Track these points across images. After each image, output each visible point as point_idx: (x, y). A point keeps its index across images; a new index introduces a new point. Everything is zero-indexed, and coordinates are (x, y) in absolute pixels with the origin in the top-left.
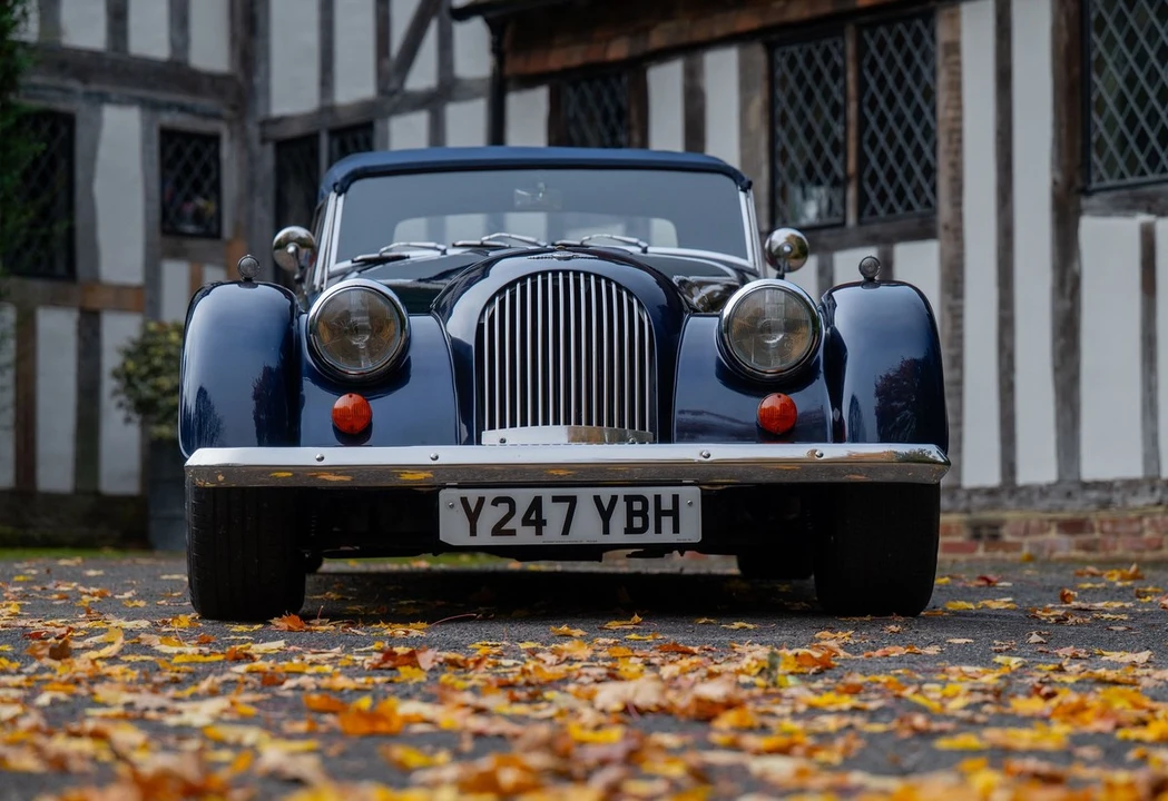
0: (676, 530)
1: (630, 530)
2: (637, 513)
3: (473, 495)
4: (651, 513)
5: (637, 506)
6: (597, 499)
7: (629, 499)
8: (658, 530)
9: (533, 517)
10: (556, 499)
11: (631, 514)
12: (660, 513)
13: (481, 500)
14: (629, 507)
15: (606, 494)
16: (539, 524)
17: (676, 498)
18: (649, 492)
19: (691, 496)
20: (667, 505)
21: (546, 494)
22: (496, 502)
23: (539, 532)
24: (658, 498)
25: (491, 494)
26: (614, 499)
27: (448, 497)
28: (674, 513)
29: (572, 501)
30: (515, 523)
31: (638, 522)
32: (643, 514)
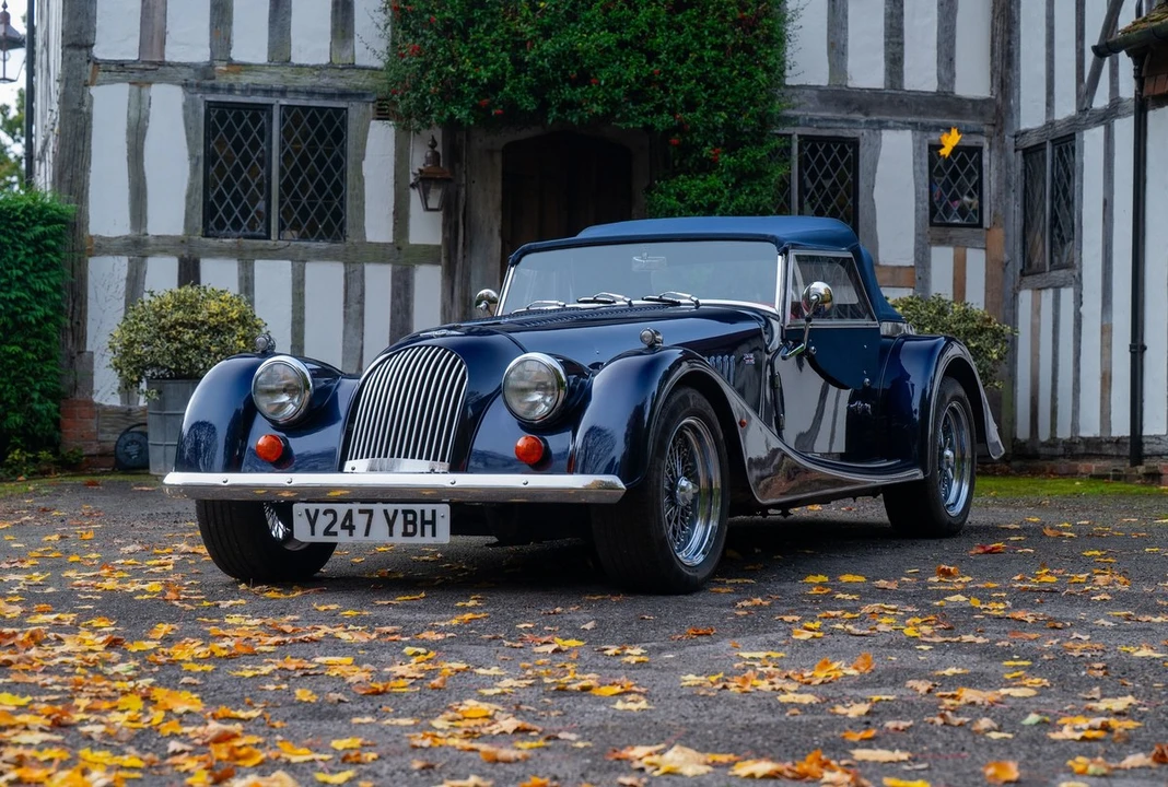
0: (434, 535)
1: (405, 534)
2: (410, 522)
3: (312, 507)
4: (419, 522)
5: (410, 517)
6: (386, 512)
7: (405, 512)
8: (423, 535)
9: (347, 524)
10: (361, 512)
11: (406, 522)
12: (424, 522)
13: (317, 511)
14: (405, 518)
15: (391, 508)
16: (351, 528)
17: (434, 512)
18: (417, 508)
19: (444, 511)
20: (428, 517)
21: (356, 507)
22: (325, 513)
23: (351, 534)
24: (423, 512)
25: (323, 507)
26: (396, 512)
27: (298, 508)
28: (433, 523)
29: (370, 512)
30: (337, 527)
31: (410, 528)
32: (413, 522)
